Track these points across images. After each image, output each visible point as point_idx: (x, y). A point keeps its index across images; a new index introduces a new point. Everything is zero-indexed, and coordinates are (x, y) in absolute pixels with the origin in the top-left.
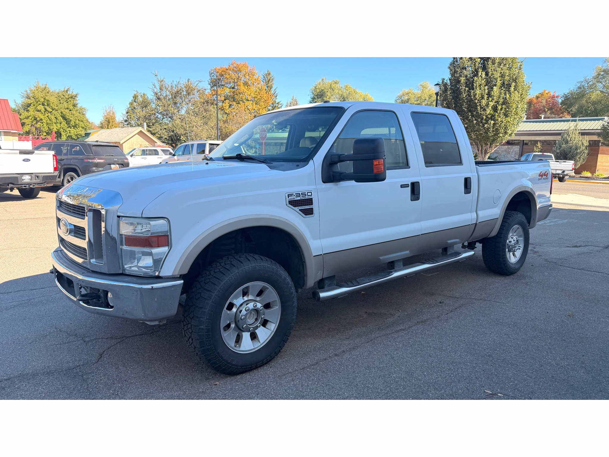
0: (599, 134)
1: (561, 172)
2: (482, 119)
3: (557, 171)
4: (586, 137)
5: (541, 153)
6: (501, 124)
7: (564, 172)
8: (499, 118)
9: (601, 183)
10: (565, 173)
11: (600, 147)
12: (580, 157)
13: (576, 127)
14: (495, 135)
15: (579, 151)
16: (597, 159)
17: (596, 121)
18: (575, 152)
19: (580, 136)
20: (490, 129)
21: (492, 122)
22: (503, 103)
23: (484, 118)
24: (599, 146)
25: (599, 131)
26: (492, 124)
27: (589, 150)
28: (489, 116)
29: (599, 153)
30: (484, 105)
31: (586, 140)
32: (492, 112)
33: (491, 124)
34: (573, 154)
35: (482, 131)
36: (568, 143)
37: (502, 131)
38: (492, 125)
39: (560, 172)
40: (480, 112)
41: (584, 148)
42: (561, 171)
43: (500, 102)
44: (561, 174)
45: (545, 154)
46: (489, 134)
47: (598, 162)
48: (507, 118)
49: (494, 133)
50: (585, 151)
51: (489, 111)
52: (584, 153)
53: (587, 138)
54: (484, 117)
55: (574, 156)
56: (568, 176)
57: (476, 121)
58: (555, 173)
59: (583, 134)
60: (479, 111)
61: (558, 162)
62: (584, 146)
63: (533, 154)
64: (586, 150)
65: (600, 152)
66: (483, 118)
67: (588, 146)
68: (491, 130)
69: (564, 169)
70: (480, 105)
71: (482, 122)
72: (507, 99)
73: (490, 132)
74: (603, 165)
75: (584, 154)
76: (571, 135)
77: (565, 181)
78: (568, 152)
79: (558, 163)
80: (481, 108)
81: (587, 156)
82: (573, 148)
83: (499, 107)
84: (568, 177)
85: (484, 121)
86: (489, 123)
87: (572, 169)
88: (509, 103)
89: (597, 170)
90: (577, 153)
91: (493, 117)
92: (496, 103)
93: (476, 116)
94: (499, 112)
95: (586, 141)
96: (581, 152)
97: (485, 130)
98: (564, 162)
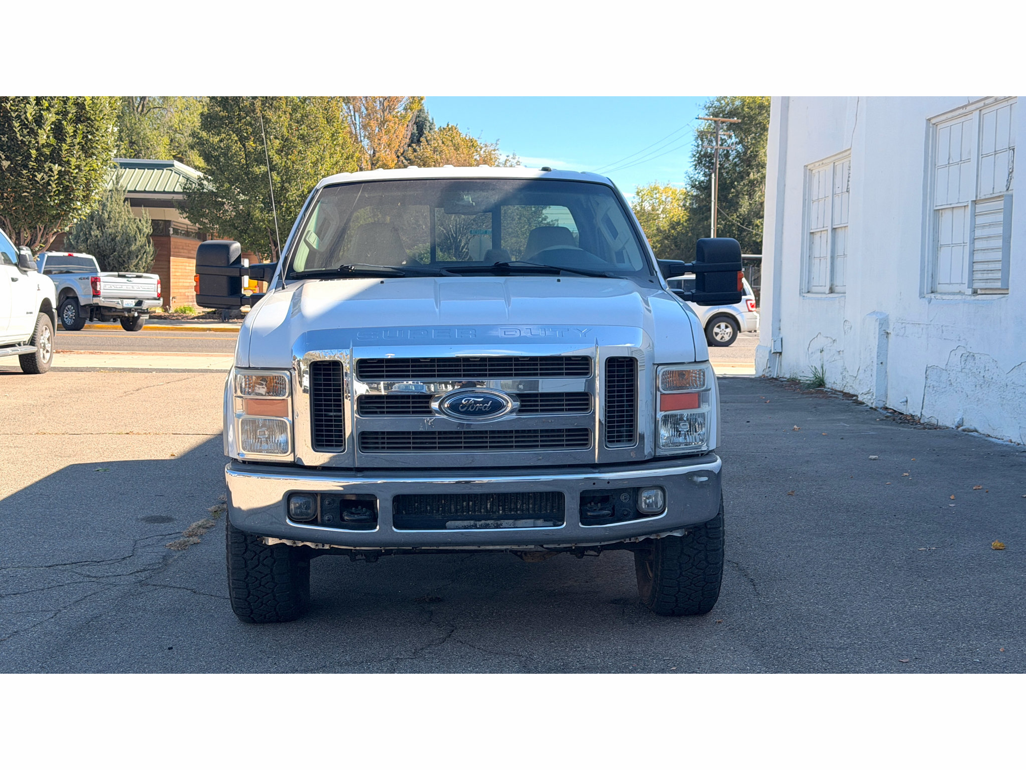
0: (181, 206)
1: (134, 304)
2: (29, 156)
3: (125, 300)
4: (144, 212)
5: (66, 254)
6: (77, 173)
7: (139, 303)
8: (70, 159)
9: (210, 329)
10: (145, 306)
11: (172, 239)
12: (138, 263)
13: (118, 183)
14: (62, 203)
15: (133, 248)
16: (169, 268)
17: (156, 170)
18: (126, 252)
19: (130, 207)
20: (49, 187)
21: (56, 168)
22: (78, 120)
23: (34, 156)
24: (168, 236)
25: (180, 197)
26: (56, 172)
27: (155, 245)
28: (47, 151)
29: (172, 253)
30: (30, 118)
31: (145, 219)
32: (52, 140)
33: (52, 172)
34: (120, 256)
35: (28, 192)
36: (104, 226)
37: (80, 193)
38: (56, 177)
39: (131, 304)
40: (20, 138)
41: (144, 239)
42: (133, 301)
43: (70, 115)
44: (136, 310)
45: (75, 255)
46: (49, 200)
47: (171, 277)
48: (89, 160)
49: (62, 197)
50: (148, 250)
51: (44, 136)
52: (145, 252)
53: (147, 214)
54: (34, 152)
55: (124, 261)
56: (148, 315)
57: (9, 163)
58: (121, 308)
59: (137, 201)
60: (18, 135)
61: (124, 276)
62: (144, 235)
63: (46, 256)
64: (149, 246)
65: (172, 250)
66: (30, 154)
67: (151, 235)
68: (54, 190)
69: (140, 294)
70: (18, 117)
71: (26, 167)
72: (87, 107)
73: (52, 194)
74: (181, 284)
75: (145, 256)
76: (109, 205)
77: (140, 327)
78: (108, 251)
79: (124, 280)
80: (24, 125)
81: (152, 260)
82: (118, 238)
83: (70, 129)
84: (146, 317)
85: (32, 164)
86: (47, 169)
87: (158, 296)
88: (89, 119)
89: (171, 298)
90: (130, 252)
91: (56, 157)
92: (60, 117)
93: (9, 147)
94: (69, 140)
95: (147, 222)
96: (139, 251)
97: (36, 189)
98: (138, 277)
